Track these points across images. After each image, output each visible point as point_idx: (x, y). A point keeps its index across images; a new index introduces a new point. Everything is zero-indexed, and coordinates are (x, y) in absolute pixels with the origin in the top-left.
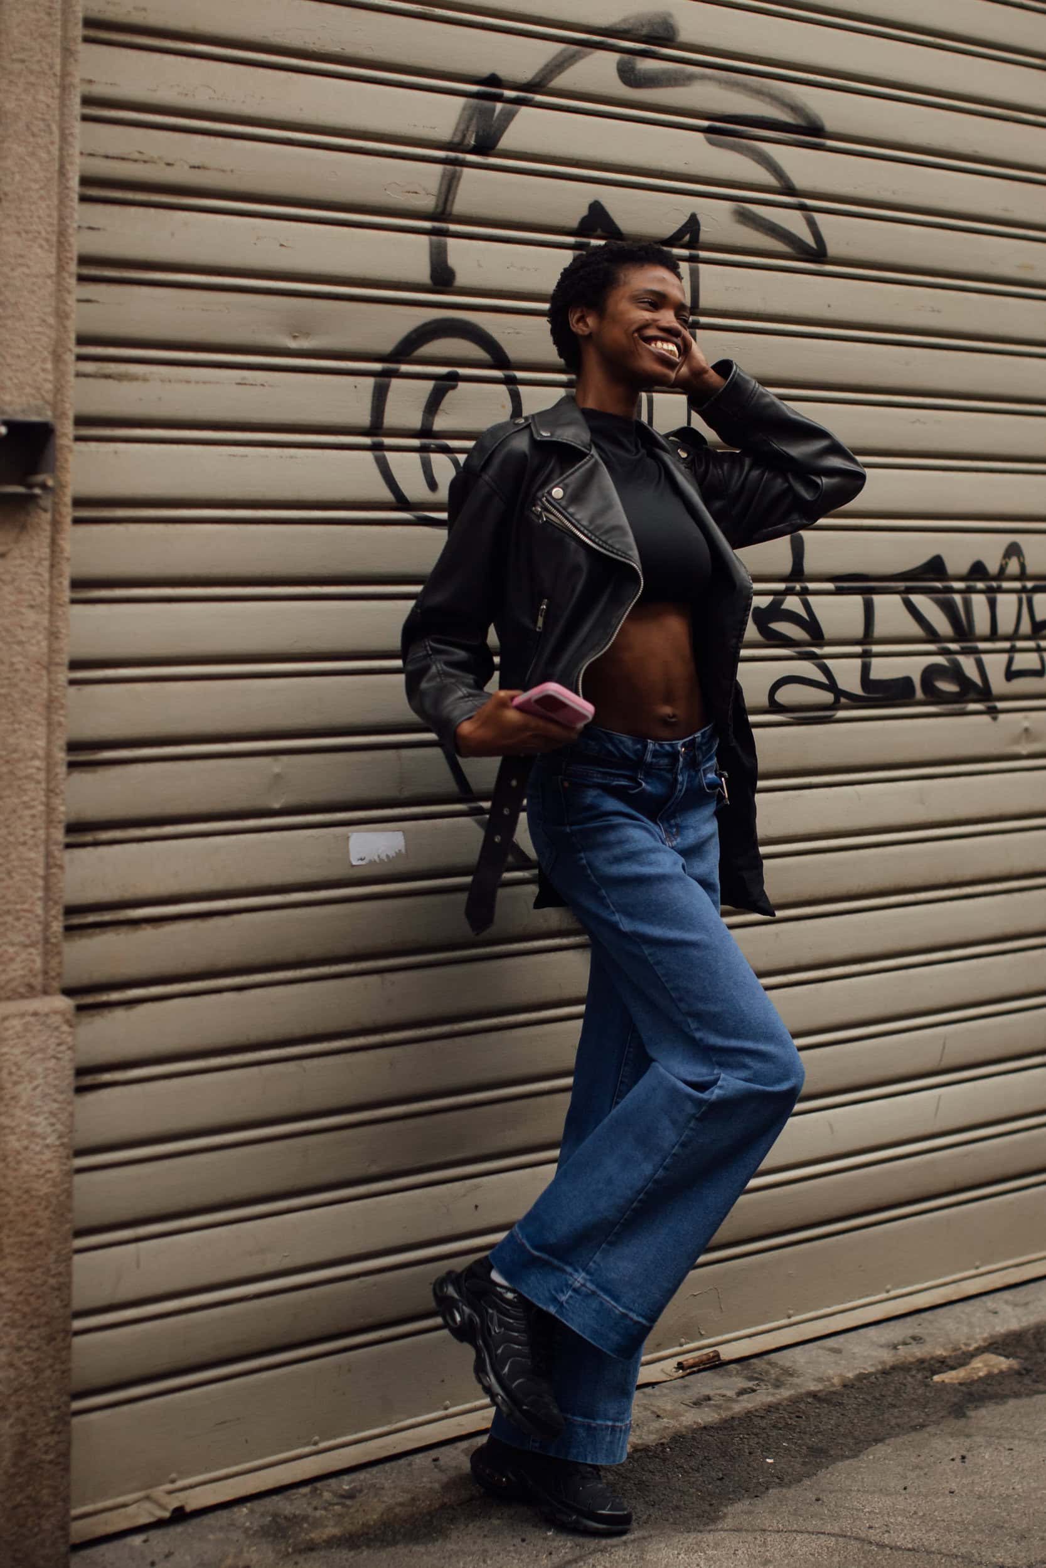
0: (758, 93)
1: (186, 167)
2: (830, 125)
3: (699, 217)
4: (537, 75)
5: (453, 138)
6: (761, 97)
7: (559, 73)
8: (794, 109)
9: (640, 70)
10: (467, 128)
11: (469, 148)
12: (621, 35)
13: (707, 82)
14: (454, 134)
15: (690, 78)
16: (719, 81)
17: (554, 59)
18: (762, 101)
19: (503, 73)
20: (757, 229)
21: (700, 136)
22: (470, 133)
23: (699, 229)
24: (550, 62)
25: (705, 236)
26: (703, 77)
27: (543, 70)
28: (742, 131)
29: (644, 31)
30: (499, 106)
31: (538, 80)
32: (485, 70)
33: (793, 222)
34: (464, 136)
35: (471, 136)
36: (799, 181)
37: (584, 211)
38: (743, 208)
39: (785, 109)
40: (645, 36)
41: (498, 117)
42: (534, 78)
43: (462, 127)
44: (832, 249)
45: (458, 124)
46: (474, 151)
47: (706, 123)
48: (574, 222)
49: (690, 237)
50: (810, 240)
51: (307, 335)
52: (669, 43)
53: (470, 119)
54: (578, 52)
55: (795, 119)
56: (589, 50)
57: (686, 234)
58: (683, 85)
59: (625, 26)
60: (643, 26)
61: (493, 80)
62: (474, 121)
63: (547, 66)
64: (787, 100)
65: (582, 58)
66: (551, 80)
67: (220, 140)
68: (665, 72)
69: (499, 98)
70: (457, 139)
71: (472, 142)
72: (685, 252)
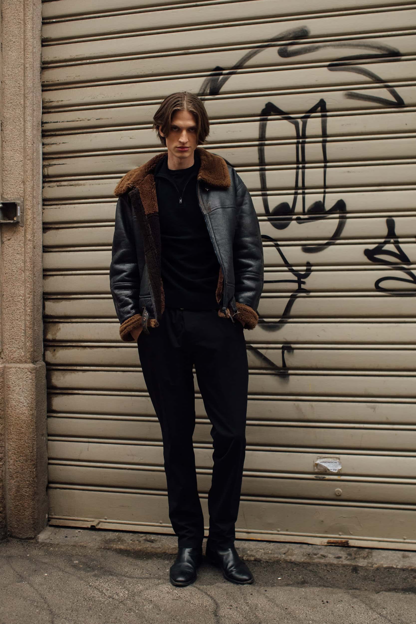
0: (357, 46)
1: (95, 120)
2: (402, 51)
3: (325, 100)
6: (359, 47)
7: (248, 60)
8: (379, 48)
9: (290, 51)
10: (206, 87)
11: (207, 94)
12: (281, 40)
13: (328, 48)
14: (200, 90)
15: (317, 48)
16: (334, 46)
17: (246, 55)
18: (361, 49)
19: (221, 65)
20: (359, 100)
21: (326, 69)
22: (207, 89)
23: (326, 105)
24: (244, 57)
25: (328, 107)
26: (325, 46)
27: (240, 61)
28: (349, 63)
29: (291, 36)
30: (221, 77)
31: (238, 64)
32: (214, 66)
33: (385, 94)
34: (204, 90)
35: (208, 90)
36: (383, 76)
37: (264, 107)
38: (351, 93)
39: (374, 49)
40: (292, 37)
41: (220, 81)
44: (406, 101)
45: (202, 86)
46: (211, 94)
47: (328, 63)
48: (259, 112)
49: (321, 108)
50: (393, 99)
52: (305, 37)
53: (207, 84)
54: (258, 50)
55: (381, 52)
56: (263, 48)
57: (318, 107)
58: (313, 52)
59: (280, 36)
60: (290, 34)
61: (218, 69)
62: (209, 84)
63: (243, 58)
64: (375, 45)
65: (259, 52)
66: (245, 63)
67: (107, 109)
68: (309, 47)
69: (221, 74)
70: (201, 92)
71: (208, 92)
72: (319, 114)
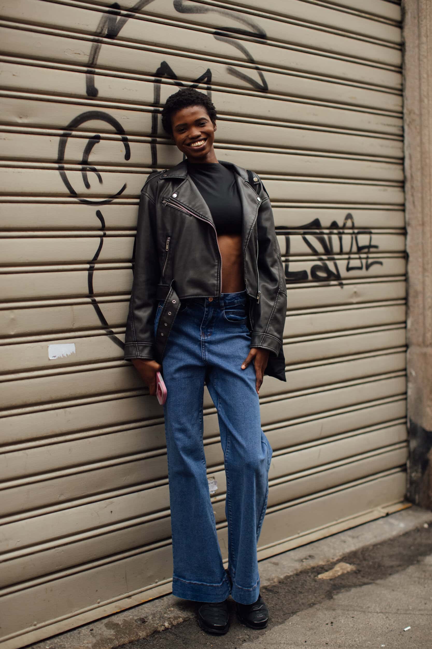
0: (237, 18)
2: (269, 34)
3: (212, 71)
4: (137, 4)
5: (97, 30)
6: (238, 20)
7: (146, 5)
8: (253, 26)
9: (184, 6)
10: (104, 26)
11: (105, 35)
13: (215, 12)
14: (98, 28)
15: (207, 10)
16: (220, 12)
18: (239, 22)
19: (120, 2)
20: (237, 77)
21: (211, 36)
22: (105, 28)
23: (211, 76)
25: (214, 79)
26: (213, 10)
28: (231, 35)
30: (119, 17)
31: (137, 7)
32: (112, 1)
33: (254, 75)
34: (102, 30)
35: (105, 30)
36: (256, 57)
37: (159, 66)
38: (231, 68)
39: (249, 26)
41: (118, 22)
42: (135, 6)
43: (101, 25)
44: (270, 87)
45: (99, 24)
46: (108, 36)
47: (214, 30)
48: (154, 71)
49: (207, 79)
50: (261, 83)
51: (26, 116)
53: (105, 22)
55: (253, 30)
57: (205, 78)
58: (204, 13)
61: (116, 6)
62: (107, 23)
63: (141, 1)
64: (250, 22)
66: (143, 7)
68: (195, 7)
69: (119, 14)
70: (99, 31)
71: (106, 33)
72: (205, 86)
